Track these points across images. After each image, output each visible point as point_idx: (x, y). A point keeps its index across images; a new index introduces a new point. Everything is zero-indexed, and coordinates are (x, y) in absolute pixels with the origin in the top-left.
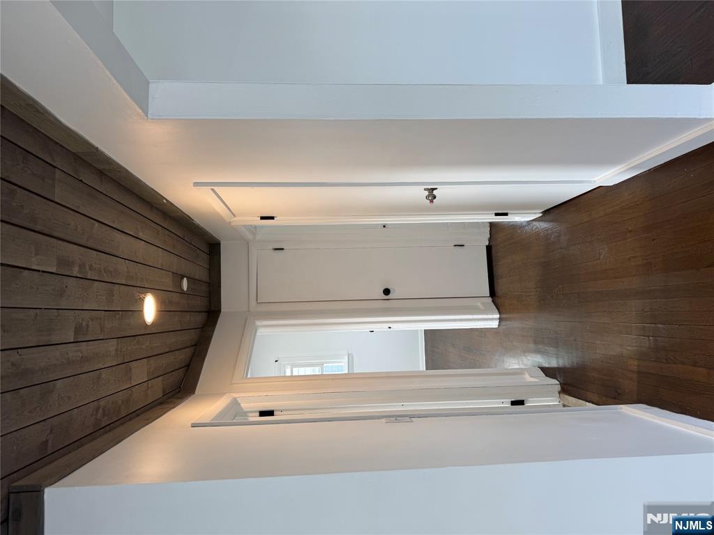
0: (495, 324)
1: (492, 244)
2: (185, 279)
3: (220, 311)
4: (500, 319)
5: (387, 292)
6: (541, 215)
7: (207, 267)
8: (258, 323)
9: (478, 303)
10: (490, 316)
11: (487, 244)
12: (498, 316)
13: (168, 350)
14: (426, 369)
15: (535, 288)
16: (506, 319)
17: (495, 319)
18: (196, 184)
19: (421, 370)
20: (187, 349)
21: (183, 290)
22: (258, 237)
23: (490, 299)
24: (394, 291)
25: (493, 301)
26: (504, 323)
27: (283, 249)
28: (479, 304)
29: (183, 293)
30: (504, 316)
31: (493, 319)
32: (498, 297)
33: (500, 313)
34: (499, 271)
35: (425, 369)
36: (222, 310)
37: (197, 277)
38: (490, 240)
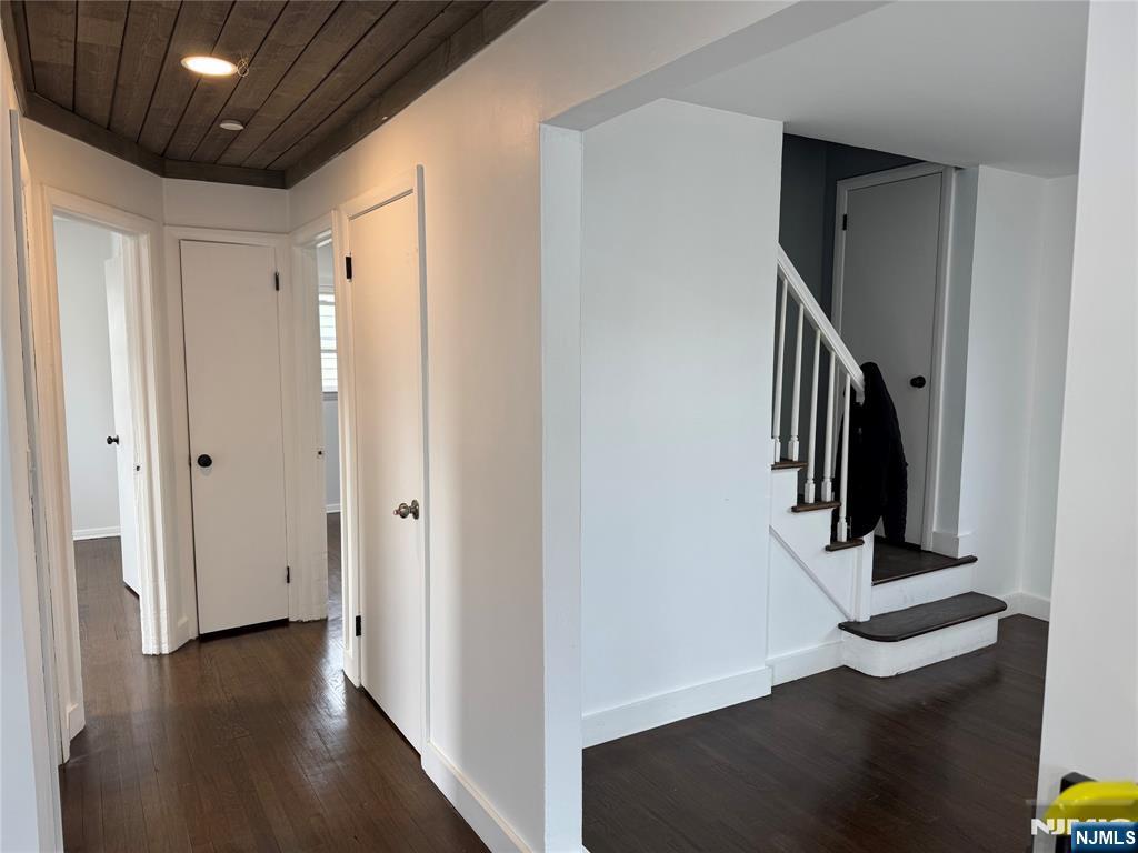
0: (149, 647)
1: (292, 627)
2: (242, 127)
3: (164, 175)
4: (160, 656)
5: (205, 461)
6: (357, 685)
7: (246, 164)
8: (144, 239)
9: (187, 618)
10: (165, 638)
11: (291, 620)
12: (166, 650)
13: (121, 82)
14: (76, 542)
15: (233, 698)
16: (160, 666)
17: (160, 648)
18: (420, 170)
19: (75, 532)
20: (107, 114)
21: (221, 122)
22: (297, 251)
23: (193, 636)
24: (207, 475)
25: (191, 641)
26: (153, 662)
27: (277, 288)
28: (184, 619)
29: (218, 119)
30: (166, 661)
31: (159, 643)
32: (200, 647)
33: (171, 654)
34: (247, 642)
35: (75, 539)
36: (164, 179)
37: (234, 146)
38: (299, 623)
